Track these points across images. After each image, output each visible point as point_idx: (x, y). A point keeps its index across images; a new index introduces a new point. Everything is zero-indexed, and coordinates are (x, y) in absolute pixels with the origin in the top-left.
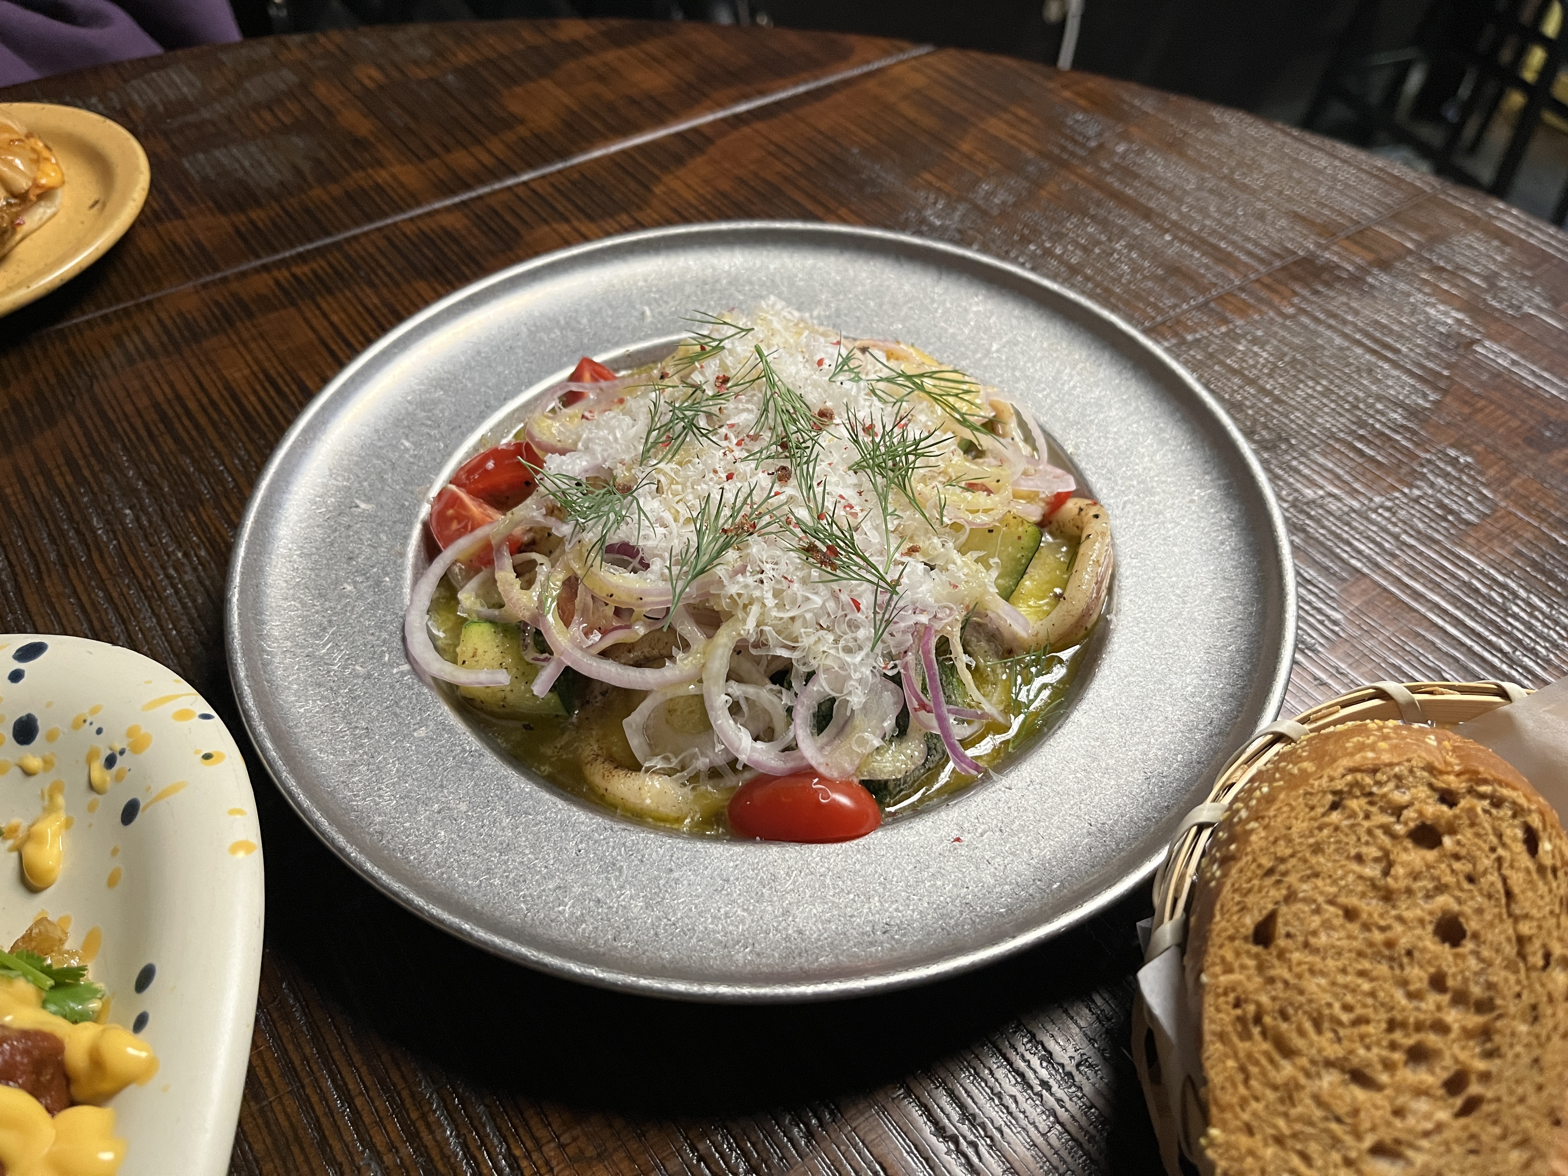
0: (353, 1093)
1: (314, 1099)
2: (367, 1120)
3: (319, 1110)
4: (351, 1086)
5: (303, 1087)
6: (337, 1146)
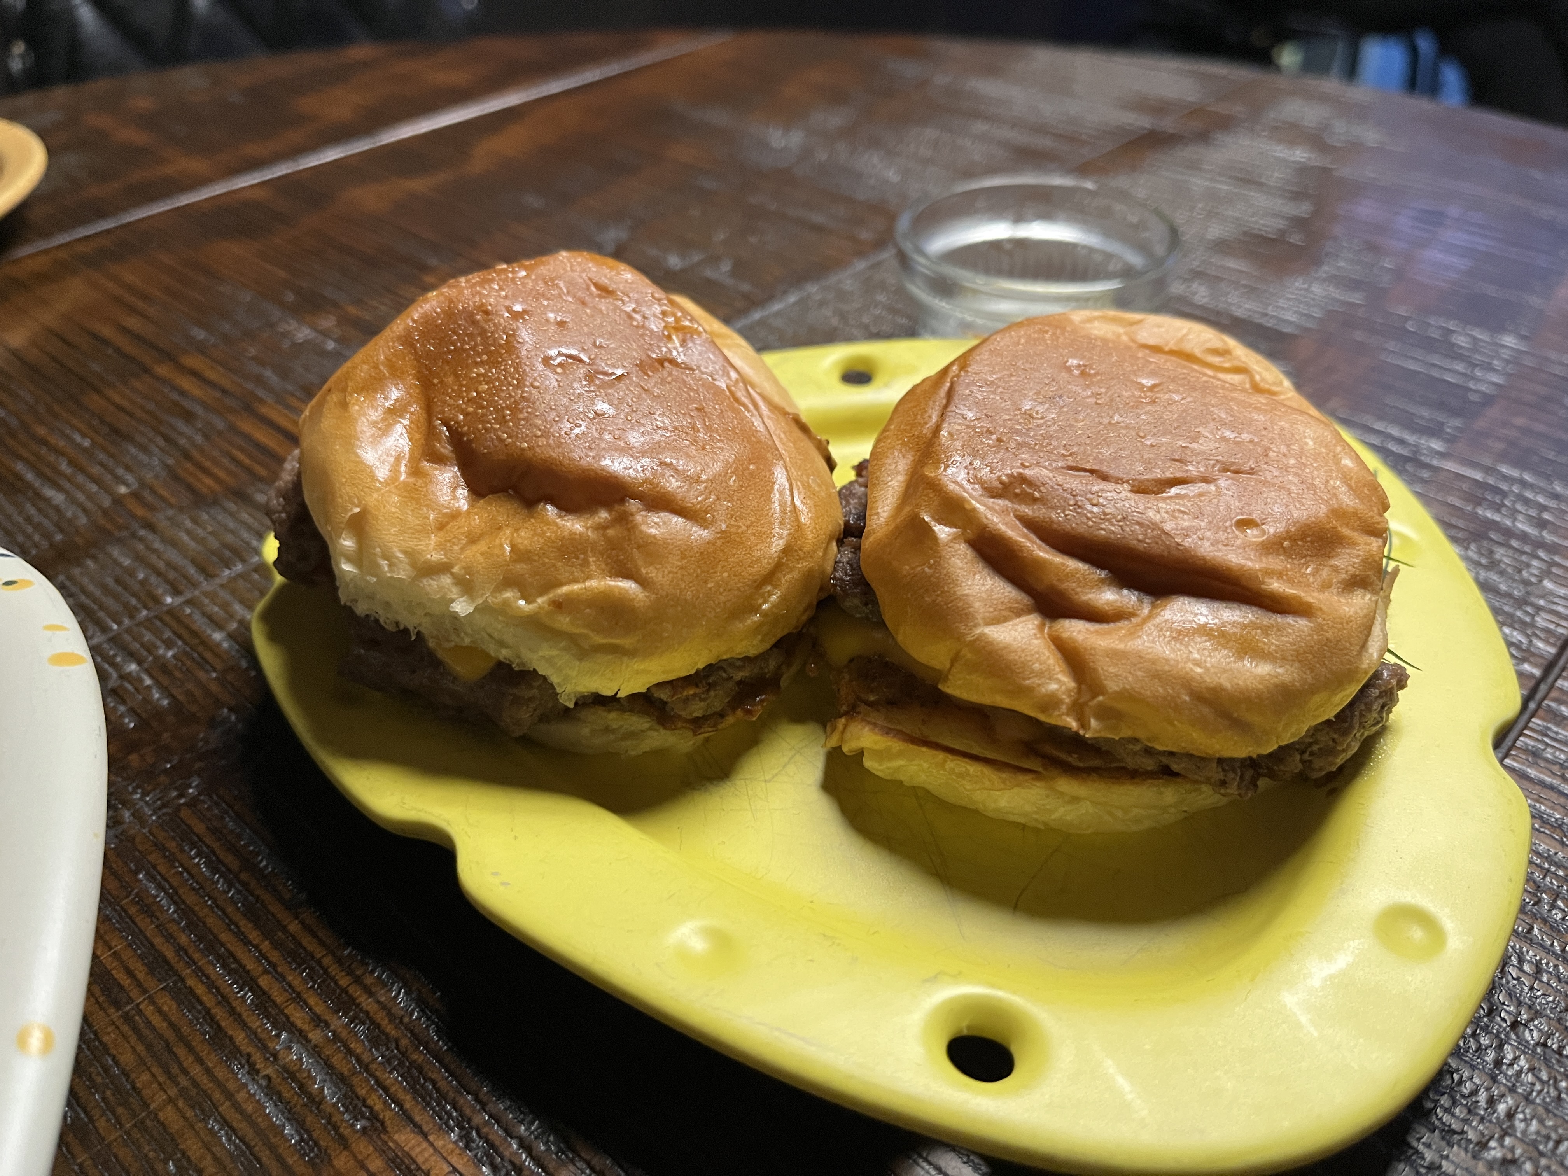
0: (255, 974)
1: (200, 990)
2: (279, 1000)
3: (209, 1000)
4: (250, 966)
5: (182, 980)
6: (240, 1037)
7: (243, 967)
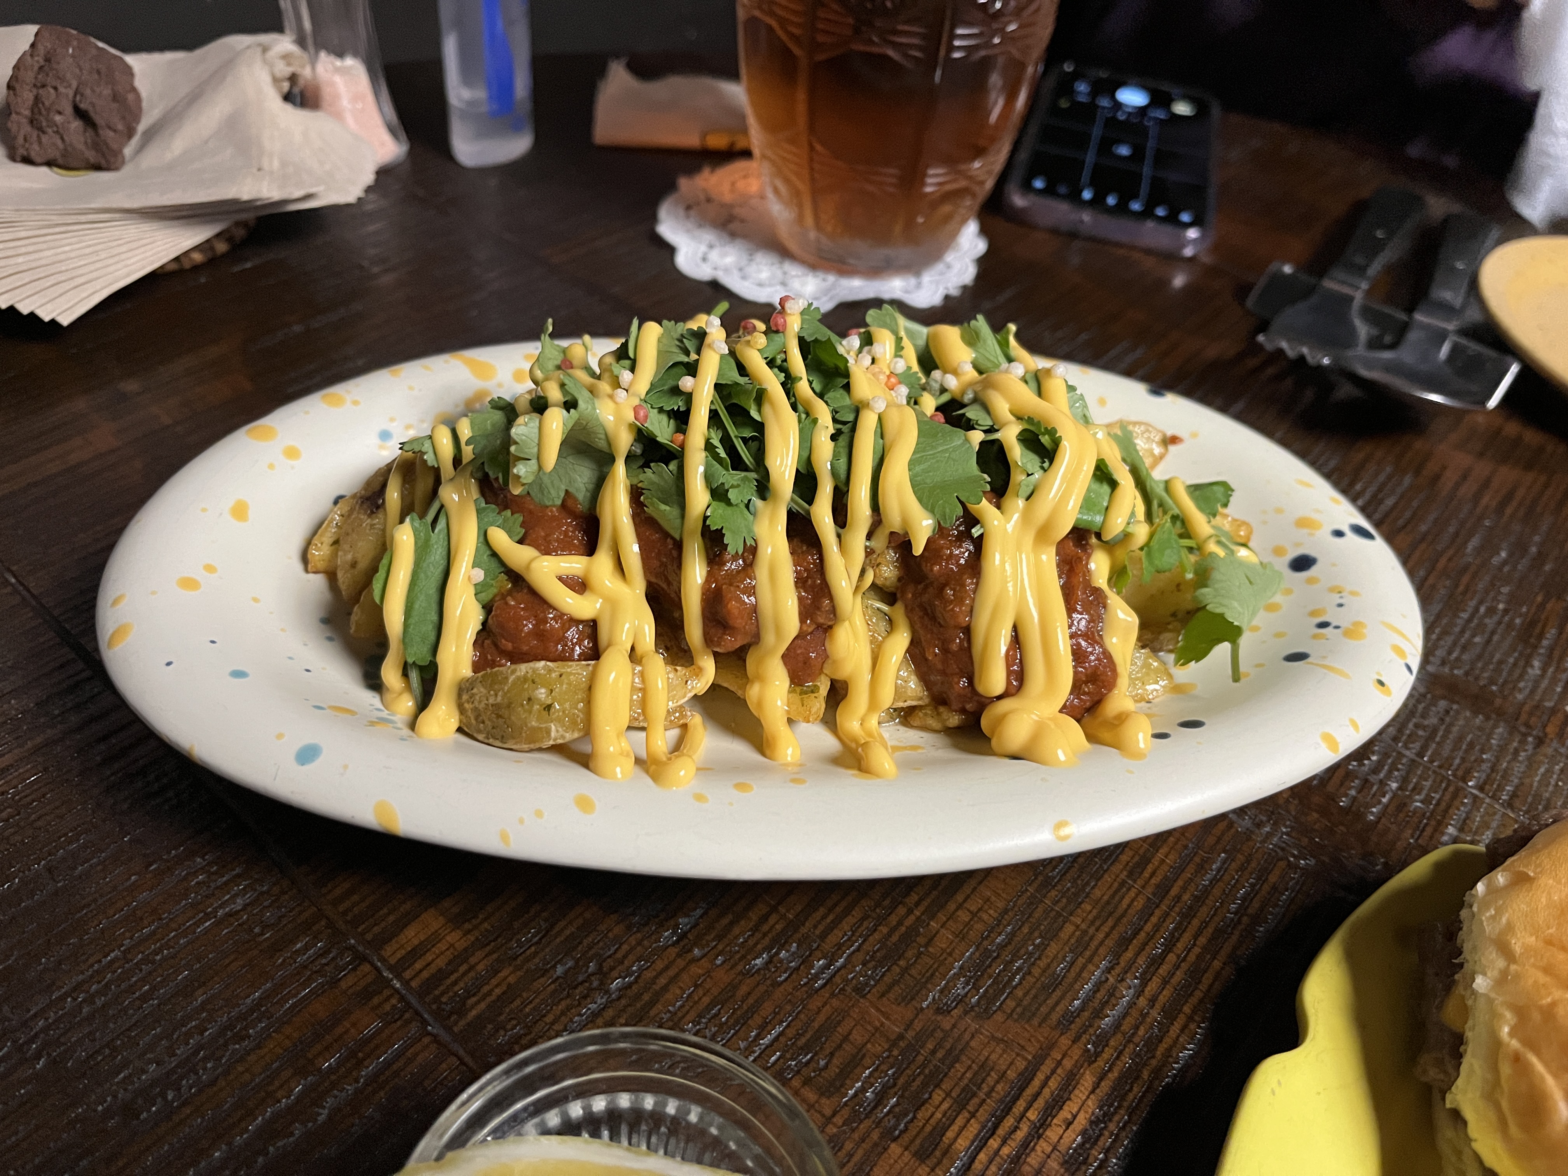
0: (1175, 949)
1: (1154, 919)
2: (1161, 971)
3: (1148, 927)
4: (1179, 945)
5: (1157, 906)
6: (1129, 954)
7: (1178, 940)
